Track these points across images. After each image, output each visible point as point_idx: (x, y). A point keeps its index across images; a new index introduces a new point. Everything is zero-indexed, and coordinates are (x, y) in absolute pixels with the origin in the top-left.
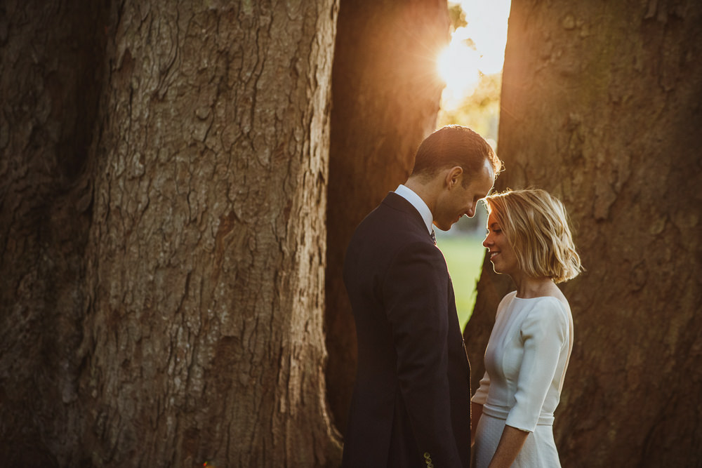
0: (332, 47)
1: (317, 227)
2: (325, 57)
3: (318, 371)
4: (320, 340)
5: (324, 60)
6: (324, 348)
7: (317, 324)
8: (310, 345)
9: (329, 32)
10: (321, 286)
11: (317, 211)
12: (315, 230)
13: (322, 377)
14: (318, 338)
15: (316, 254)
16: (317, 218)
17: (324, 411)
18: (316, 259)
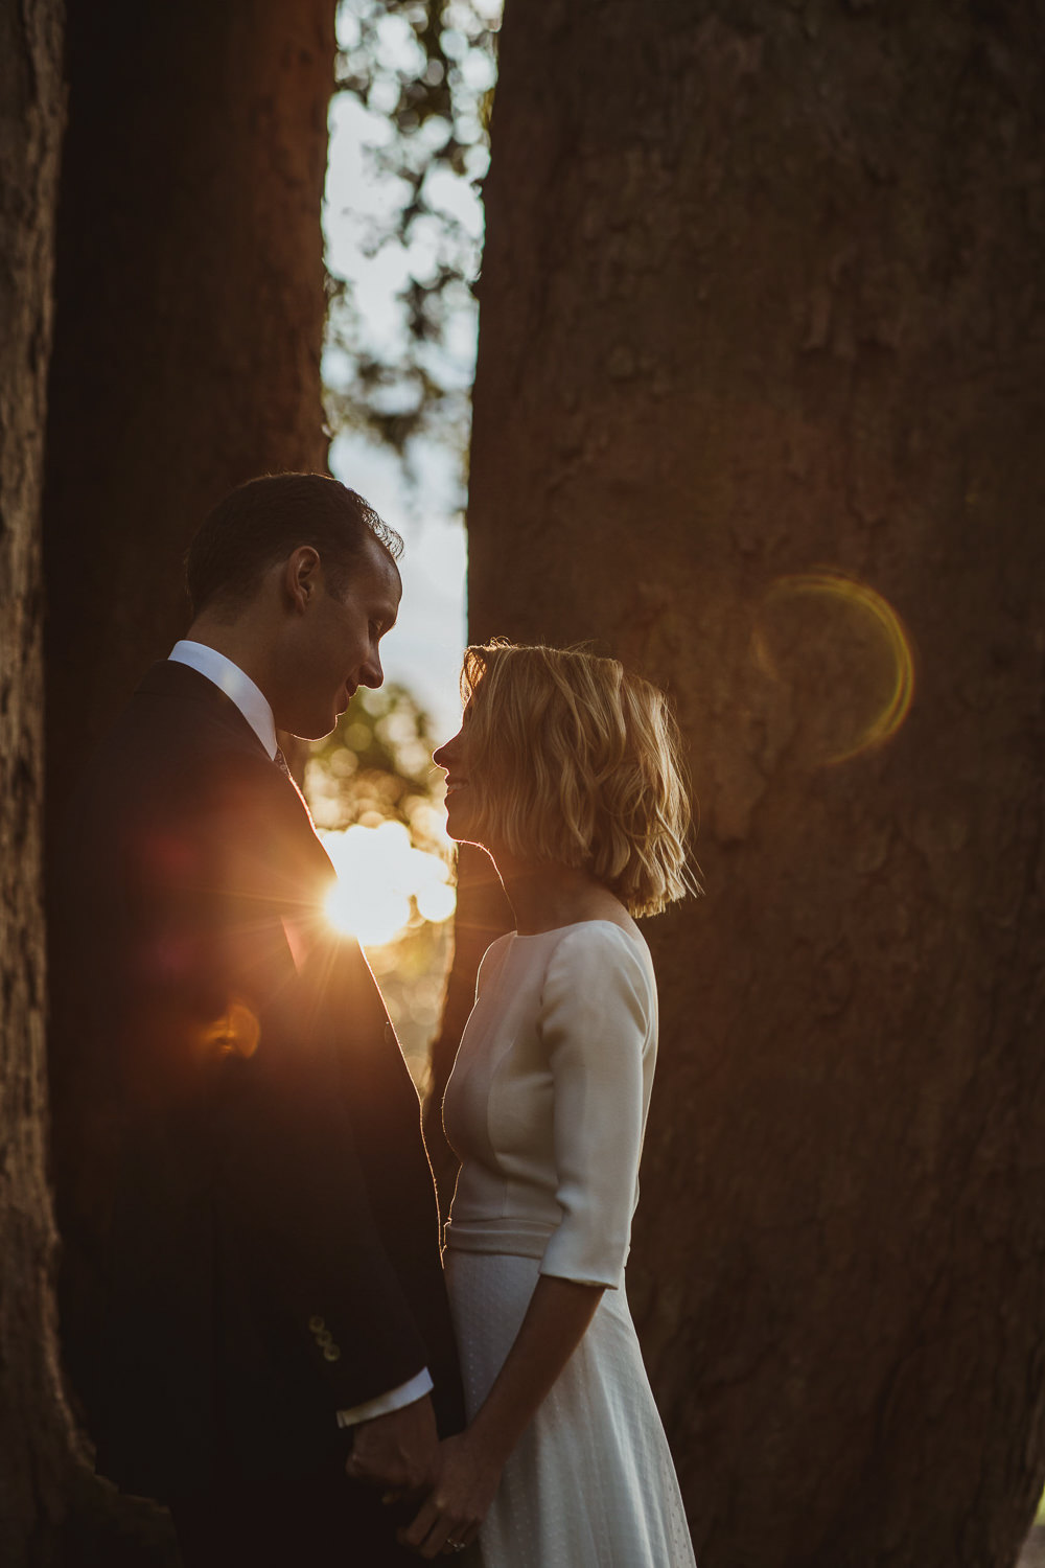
0: (38, 443)
1: (20, 902)
2: (21, 462)
3: (37, 1280)
4: (39, 1200)
5: (17, 470)
6: (51, 1224)
7: (30, 1158)
8: (13, 1210)
9: (28, 401)
10: (37, 1061)
11: (17, 861)
12: (15, 912)
13: (48, 1299)
14: (33, 1193)
15: (21, 971)
16: (18, 881)
17: (58, 1385)
18: (21, 987)
